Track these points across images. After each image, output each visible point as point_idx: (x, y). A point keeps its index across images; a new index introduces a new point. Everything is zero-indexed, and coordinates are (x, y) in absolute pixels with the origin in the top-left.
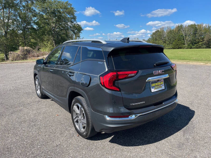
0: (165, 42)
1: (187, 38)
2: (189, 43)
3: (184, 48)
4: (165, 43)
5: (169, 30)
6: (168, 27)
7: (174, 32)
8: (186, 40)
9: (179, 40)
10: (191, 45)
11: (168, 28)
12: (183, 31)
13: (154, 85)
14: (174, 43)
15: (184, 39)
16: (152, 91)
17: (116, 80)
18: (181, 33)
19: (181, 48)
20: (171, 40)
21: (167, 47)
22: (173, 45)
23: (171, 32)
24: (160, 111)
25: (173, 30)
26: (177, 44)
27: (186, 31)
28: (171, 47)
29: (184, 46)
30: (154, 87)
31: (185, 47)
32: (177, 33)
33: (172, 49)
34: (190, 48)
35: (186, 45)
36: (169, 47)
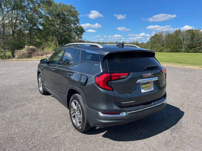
0: (163, 46)
1: (184, 43)
2: (187, 47)
3: (181, 52)
4: (164, 46)
5: (167, 34)
6: (166, 31)
7: (172, 36)
8: (183, 44)
9: (176, 44)
10: (189, 49)
11: (167, 33)
12: (181, 35)
13: (144, 86)
14: (172, 47)
15: (182, 43)
16: (142, 92)
17: (109, 81)
18: (179, 37)
19: (178, 52)
20: (169, 43)
21: (165, 51)
22: (171, 49)
23: (169, 36)
24: (149, 110)
25: (171, 34)
26: (175, 48)
27: (183, 36)
28: (169, 51)
29: (182, 50)
30: (144, 88)
31: (182, 51)
32: (175, 37)
33: (169, 52)
34: (188, 52)
35: (184, 49)
36: (167, 51)
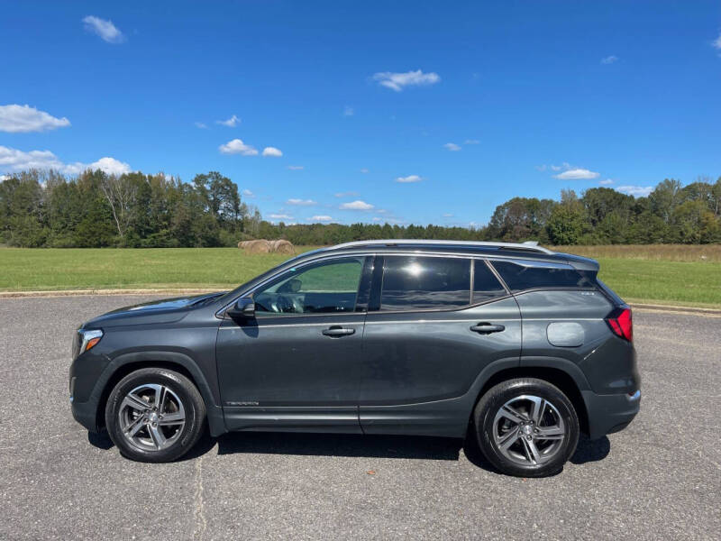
0: (46, 223)
1: (122, 215)
2: (130, 229)
3: (115, 245)
4: (49, 226)
5: (57, 184)
6: (51, 171)
7: (75, 191)
8: (119, 219)
9: (96, 220)
10: (138, 237)
11: (54, 177)
12: (108, 190)
14: (80, 228)
15: (112, 215)
18: (100, 195)
19: (106, 245)
20: (67, 216)
21: (56, 242)
22: (80, 234)
23: (64, 190)
25: (73, 184)
26: (94, 233)
27: (115, 192)
28: (73, 242)
29: (116, 238)
31: (118, 242)
32: (89, 196)
33: (74, 247)
34: (136, 247)
35: (121, 236)
36: (68, 241)
